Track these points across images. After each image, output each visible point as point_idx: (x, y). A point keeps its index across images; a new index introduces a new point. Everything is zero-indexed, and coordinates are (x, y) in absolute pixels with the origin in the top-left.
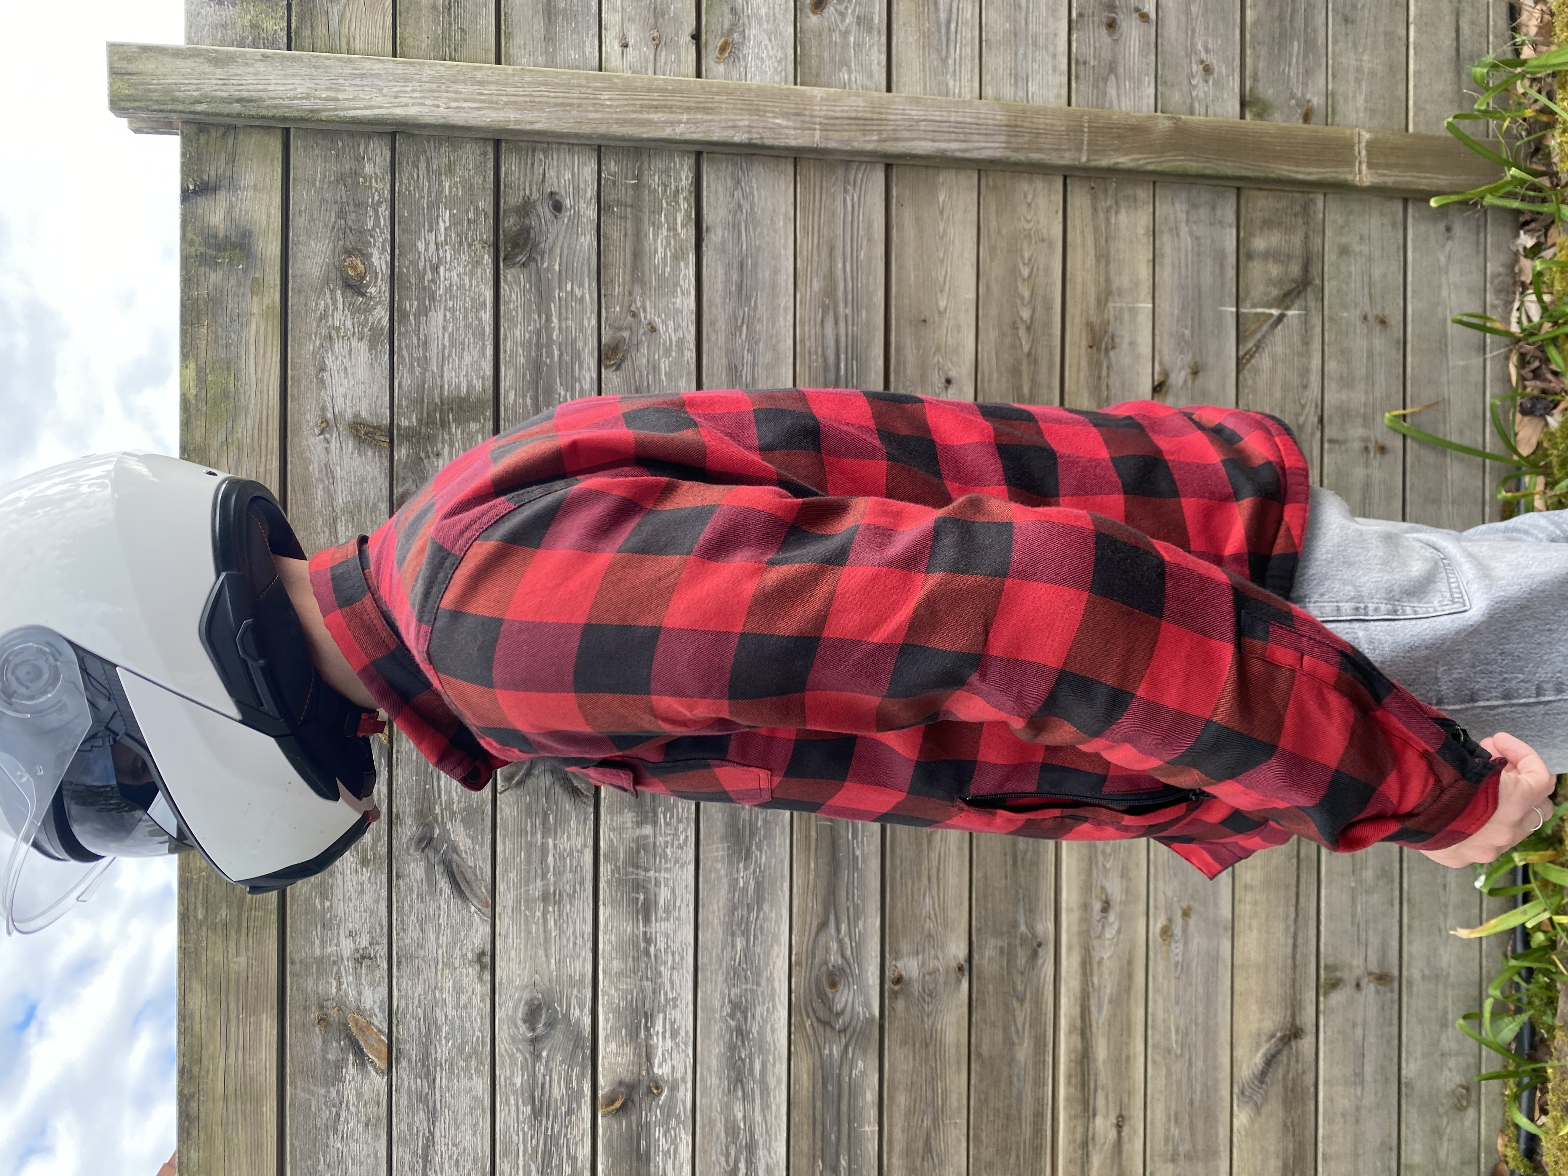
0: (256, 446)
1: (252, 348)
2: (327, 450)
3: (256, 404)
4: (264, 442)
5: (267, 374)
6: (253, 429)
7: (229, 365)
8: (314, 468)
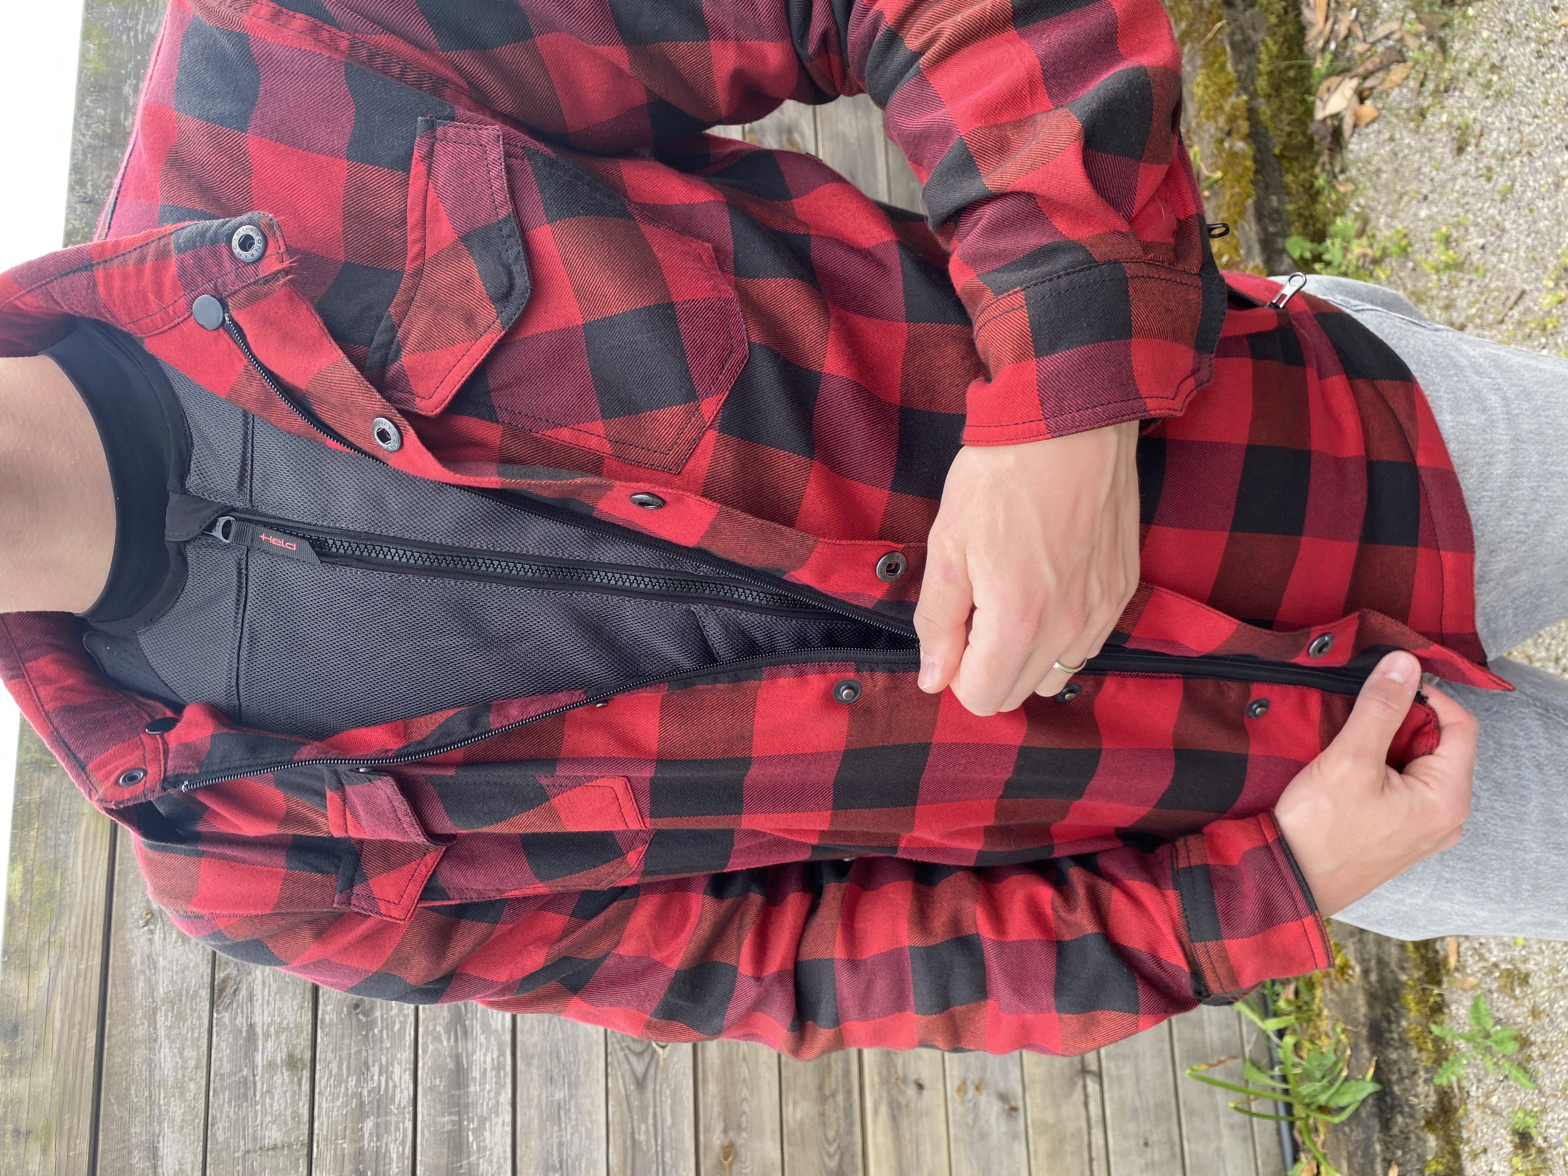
0: (79, 942)
1: (81, 847)
2: (151, 941)
3: (81, 901)
4: (86, 939)
5: (94, 871)
6: (77, 926)
7: (56, 866)
8: (136, 960)
